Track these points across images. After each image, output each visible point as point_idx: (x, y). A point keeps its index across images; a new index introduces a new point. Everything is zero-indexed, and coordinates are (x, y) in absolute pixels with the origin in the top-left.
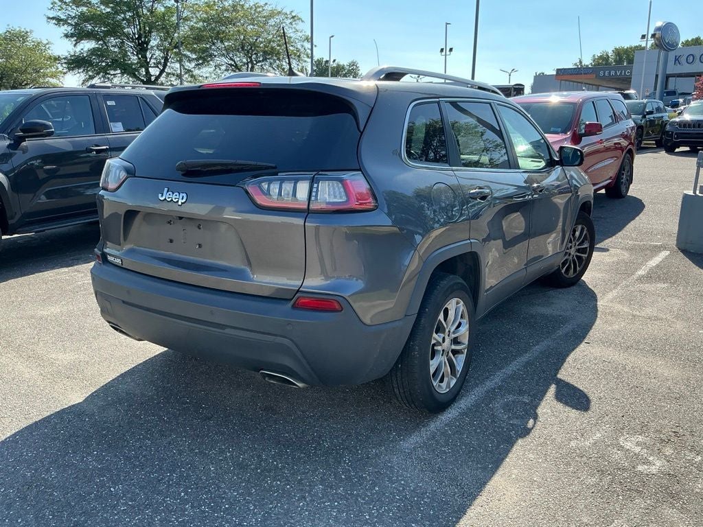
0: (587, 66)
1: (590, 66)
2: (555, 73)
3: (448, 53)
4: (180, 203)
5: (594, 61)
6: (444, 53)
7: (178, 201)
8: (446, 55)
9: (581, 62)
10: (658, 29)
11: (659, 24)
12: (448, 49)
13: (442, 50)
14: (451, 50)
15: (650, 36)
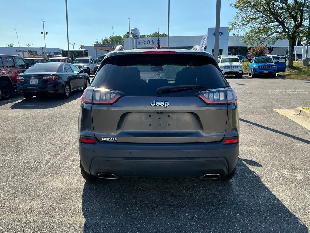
0: (100, 43)
1: (101, 43)
2: (93, 46)
3: (45, 34)
4: (165, 106)
5: (103, 41)
6: (43, 34)
7: (164, 105)
8: (44, 35)
9: (97, 41)
10: (133, 30)
11: (133, 28)
12: (45, 33)
13: (42, 33)
14: (47, 33)
15: (130, 33)
